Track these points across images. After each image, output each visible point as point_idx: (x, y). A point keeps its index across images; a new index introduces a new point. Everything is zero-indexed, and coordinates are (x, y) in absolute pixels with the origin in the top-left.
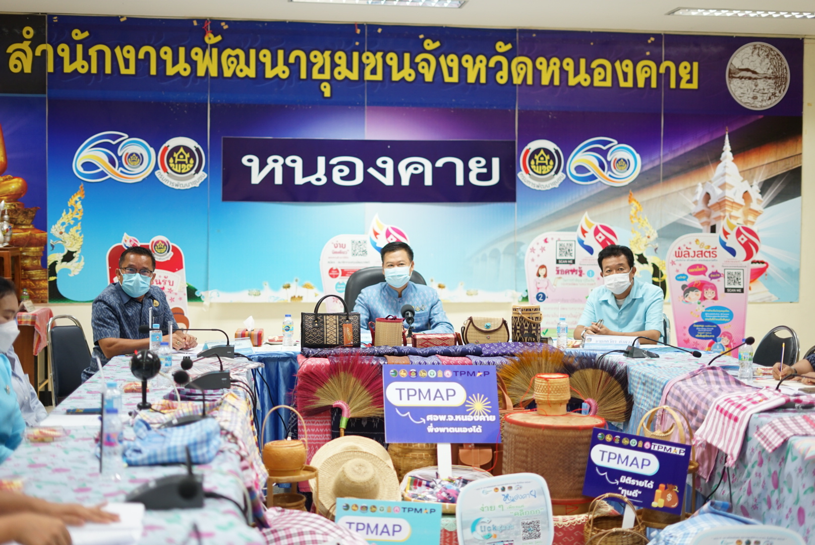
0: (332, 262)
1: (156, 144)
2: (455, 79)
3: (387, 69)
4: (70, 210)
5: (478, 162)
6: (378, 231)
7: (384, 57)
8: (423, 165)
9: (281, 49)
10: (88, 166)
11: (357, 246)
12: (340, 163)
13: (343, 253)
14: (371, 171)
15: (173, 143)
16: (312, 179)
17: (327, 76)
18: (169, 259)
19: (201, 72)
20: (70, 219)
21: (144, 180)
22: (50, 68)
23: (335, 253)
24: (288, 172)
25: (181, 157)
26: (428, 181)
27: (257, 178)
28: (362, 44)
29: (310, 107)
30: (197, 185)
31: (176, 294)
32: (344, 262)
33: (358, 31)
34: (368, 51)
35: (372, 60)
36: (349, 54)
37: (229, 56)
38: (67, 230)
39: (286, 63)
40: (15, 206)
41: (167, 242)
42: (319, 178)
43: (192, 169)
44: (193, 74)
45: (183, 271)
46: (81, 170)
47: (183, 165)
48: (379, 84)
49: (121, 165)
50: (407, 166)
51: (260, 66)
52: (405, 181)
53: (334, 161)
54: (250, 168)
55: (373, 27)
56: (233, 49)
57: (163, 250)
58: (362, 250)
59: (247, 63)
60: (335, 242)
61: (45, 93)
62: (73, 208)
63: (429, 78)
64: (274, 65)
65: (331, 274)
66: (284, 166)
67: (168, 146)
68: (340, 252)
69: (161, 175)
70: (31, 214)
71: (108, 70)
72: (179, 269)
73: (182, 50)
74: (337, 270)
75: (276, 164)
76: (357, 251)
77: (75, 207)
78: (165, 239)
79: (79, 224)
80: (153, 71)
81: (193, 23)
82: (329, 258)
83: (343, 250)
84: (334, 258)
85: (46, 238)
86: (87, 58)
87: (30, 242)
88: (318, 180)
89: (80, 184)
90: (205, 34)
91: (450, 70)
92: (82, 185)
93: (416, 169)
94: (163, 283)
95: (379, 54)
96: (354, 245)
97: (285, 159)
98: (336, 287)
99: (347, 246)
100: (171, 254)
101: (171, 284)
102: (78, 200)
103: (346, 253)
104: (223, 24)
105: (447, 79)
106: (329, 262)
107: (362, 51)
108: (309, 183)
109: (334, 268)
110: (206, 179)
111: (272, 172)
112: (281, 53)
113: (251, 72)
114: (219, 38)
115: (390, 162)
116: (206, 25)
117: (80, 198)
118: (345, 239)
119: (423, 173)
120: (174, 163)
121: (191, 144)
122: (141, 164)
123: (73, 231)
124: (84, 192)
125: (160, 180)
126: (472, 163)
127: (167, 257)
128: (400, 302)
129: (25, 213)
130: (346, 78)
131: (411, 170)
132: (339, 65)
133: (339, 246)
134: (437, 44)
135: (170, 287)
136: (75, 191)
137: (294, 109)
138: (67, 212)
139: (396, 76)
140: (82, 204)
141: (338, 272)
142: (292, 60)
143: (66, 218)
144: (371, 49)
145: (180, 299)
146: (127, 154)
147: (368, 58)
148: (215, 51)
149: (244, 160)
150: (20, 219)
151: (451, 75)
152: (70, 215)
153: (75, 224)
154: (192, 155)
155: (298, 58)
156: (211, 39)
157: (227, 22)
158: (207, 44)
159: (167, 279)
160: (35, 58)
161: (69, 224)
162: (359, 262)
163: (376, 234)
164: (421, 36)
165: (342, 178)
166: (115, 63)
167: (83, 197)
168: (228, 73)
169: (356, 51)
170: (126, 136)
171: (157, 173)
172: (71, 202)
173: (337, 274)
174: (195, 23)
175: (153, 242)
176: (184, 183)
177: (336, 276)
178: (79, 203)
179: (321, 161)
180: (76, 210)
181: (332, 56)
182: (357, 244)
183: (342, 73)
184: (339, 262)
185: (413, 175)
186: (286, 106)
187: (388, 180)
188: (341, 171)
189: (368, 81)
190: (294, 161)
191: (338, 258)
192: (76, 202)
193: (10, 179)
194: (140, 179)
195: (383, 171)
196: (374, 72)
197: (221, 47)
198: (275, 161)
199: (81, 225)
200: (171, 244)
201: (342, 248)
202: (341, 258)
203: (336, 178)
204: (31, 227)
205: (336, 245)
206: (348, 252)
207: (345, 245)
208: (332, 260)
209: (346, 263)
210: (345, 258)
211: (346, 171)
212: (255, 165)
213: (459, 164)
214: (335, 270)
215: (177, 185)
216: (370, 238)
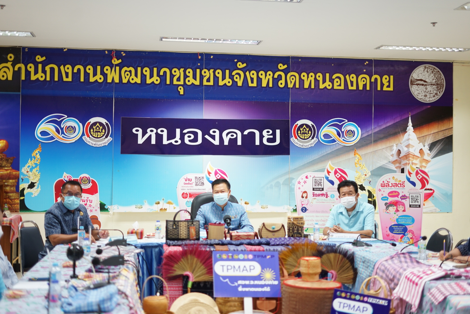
1: (83, 121)
2: (255, 84)
3: (216, 78)
4: (33, 159)
5: (268, 132)
6: (211, 172)
7: (214, 72)
8: (236, 134)
9: (155, 67)
10: (44, 133)
12: (188, 132)
13: (190, 184)
14: (207, 137)
15: (93, 120)
16: (173, 141)
17: (181, 82)
18: (90, 187)
19: (109, 80)
20: (33, 164)
21: (76, 141)
22: (23, 77)
23: (185, 184)
24: (159, 137)
25: (98, 128)
26: (239, 143)
27: (141, 141)
28: (202, 65)
29: (172, 100)
30: (107, 144)
31: (93, 207)
32: (190, 189)
33: (200, 57)
34: (205, 69)
35: (208, 73)
36: (194, 70)
37: (126, 71)
38: (31, 170)
39: (158, 75)
40: (1, 156)
41: (89, 177)
42: (177, 140)
43: (104, 135)
44: (105, 81)
45: (98, 194)
46: (40, 135)
47: (99, 133)
48: (212, 87)
49: (63, 133)
50: (227, 134)
51: (143, 77)
52: (226, 143)
53: (185, 131)
54: (137, 135)
55: (208, 55)
56: (128, 67)
57: (86, 182)
58: (201, 182)
59: (136, 75)
60: (186, 178)
61: (20, 92)
62: (34, 157)
63: (240, 84)
64: (151, 76)
65: (183, 196)
66: (157, 134)
67: (90, 122)
68: (188, 184)
69: (86, 139)
70: (10, 161)
71: (56, 79)
72: (95, 194)
73: (99, 68)
74: (187, 194)
75: (152, 133)
76: (198, 183)
77: (36, 157)
78: (87, 176)
79: (38, 167)
80: (82, 80)
81: (105, 52)
82: (182, 187)
83: (190, 182)
84: (185, 187)
85: (19, 175)
86: (44, 71)
87: (9, 177)
88: (176, 142)
90: (112, 59)
91: (252, 79)
92: (40, 144)
93: (232, 136)
94: (86, 201)
95: (212, 71)
97: (157, 129)
98: (186, 204)
100: (91, 184)
101: (91, 202)
102: (38, 153)
104: (122, 53)
105: (250, 85)
106: (182, 189)
107: (201, 69)
108: (171, 143)
109: (185, 193)
110: (112, 141)
111: (150, 137)
112: (155, 70)
113: (138, 81)
114: (120, 61)
115: (218, 132)
116: (112, 54)
117: (38, 152)
118: (192, 176)
119: (237, 137)
120: (93, 132)
121: (103, 121)
122: (74, 133)
123: (34, 170)
124: (41, 148)
125: (85, 141)
126: (265, 133)
128: (223, 213)
129: (7, 160)
130: (193, 83)
132: (189, 77)
133: (188, 179)
134: (245, 65)
135: (90, 204)
136: (36, 148)
137: (163, 101)
138: (31, 160)
139: (221, 83)
140: (40, 155)
141: (187, 195)
142: (161, 73)
143: (30, 163)
144: (207, 68)
145: (96, 210)
146: (66, 126)
147: (205, 72)
148: (118, 68)
149: (134, 130)
150: (4, 163)
151: (252, 82)
152: (33, 161)
153: (36, 167)
154: (104, 128)
155: (165, 72)
156: (115, 61)
157: (125, 52)
158: (114, 64)
159: (89, 199)
160: (14, 72)
161: (32, 166)
162: (199, 190)
163: (209, 173)
164: (236, 60)
165: (190, 141)
166: (60, 75)
167: (40, 151)
168: (125, 81)
169: (198, 69)
170: (66, 116)
171: (83, 137)
172: (34, 154)
174: (107, 52)
175: (81, 177)
176: (99, 143)
177: (186, 197)
178: (38, 154)
179: (178, 131)
180: (36, 159)
181: (185, 72)
182: (198, 179)
183: (190, 81)
184: (188, 189)
185: (230, 139)
186: (158, 100)
187: (216, 142)
188: (189, 137)
189: (205, 85)
192: (37, 154)
194: (74, 141)
195: (213, 137)
196: (208, 80)
197: (121, 66)
198: (152, 131)
199: (39, 167)
200: (91, 179)
201: (189, 181)
202: (189, 187)
203: (187, 141)
204: (10, 168)
205: (186, 180)
206: (193, 183)
207: (191, 179)
208: (184, 188)
209: (192, 189)
210: (191, 187)
211: (192, 137)
212: (140, 133)
213: (257, 133)
214: (185, 194)
215: (95, 145)
216: (206, 175)
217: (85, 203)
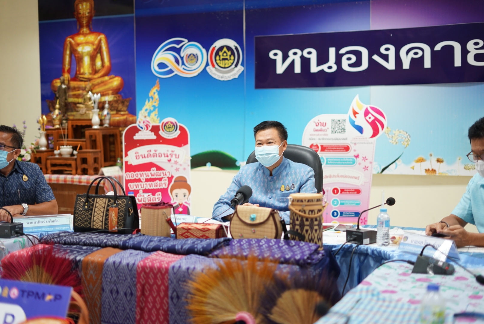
0: (313, 139)
1: (207, 46)
4: (151, 99)
5: (476, 44)
6: (357, 111)
8: (422, 50)
10: (162, 65)
11: (337, 124)
12: (348, 53)
13: (324, 131)
14: (376, 57)
15: (219, 44)
16: (324, 67)
18: (176, 136)
20: (151, 106)
21: (199, 74)
23: (317, 130)
24: (305, 62)
25: (225, 54)
26: (427, 64)
27: (281, 69)
29: (323, 6)
30: (237, 77)
31: (181, 165)
32: (323, 139)
38: (149, 114)
40: (116, 97)
41: (176, 123)
42: (330, 67)
43: (232, 64)
45: (188, 146)
46: (157, 68)
47: (226, 61)
49: (183, 64)
50: (408, 52)
52: (406, 65)
53: (343, 51)
54: (275, 61)
57: (171, 129)
58: (340, 128)
60: (317, 121)
61: (133, 13)
62: (152, 98)
66: (302, 57)
67: (215, 47)
68: (321, 130)
69: (211, 70)
70: (127, 103)
72: (184, 145)
74: (317, 146)
75: (295, 56)
76: (336, 129)
77: (154, 97)
78: (173, 120)
79: (157, 110)
82: (311, 135)
84: (315, 135)
87: (125, 123)
88: (330, 68)
89: (157, 80)
92: (158, 80)
93: (416, 53)
94: (170, 156)
96: (334, 124)
97: (302, 51)
99: (327, 124)
100: (178, 132)
101: (177, 157)
102: (156, 92)
103: (326, 130)
106: (310, 139)
108: (322, 71)
109: (315, 144)
110: (243, 72)
111: (293, 63)
115: (392, 48)
117: (157, 90)
118: (326, 118)
119: (422, 57)
120: (220, 60)
121: (232, 43)
122: (197, 62)
123: (153, 115)
124: (159, 86)
125: (210, 74)
126: (470, 45)
127: (175, 135)
129: (123, 103)
131: (411, 55)
133: (320, 124)
135: (176, 159)
136: (153, 85)
137: (310, 8)
138: (149, 101)
140: (158, 94)
141: (318, 147)
143: (148, 105)
145: (185, 168)
146: (187, 55)
149: (271, 55)
150: (120, 107)
152: (150, 103)
153: (154, 110)
154: (233, 53)
159: (174, 153)
161: (150, 110)
162: (337, 139)
163: (355, 113)
165: (350, 65)
167: (159, 90)
170: (186, 41)
171: (207, 69)
172: (151, 94)
173: (317, 149)
175: (163, 123)
176: (227, 75)
177: (316, 151)
178: (156, 94)
179: (332, 51)
180: (154, 100)
182: (336, 123)
184: (319, 139)
185: (413, 60)
186: (304, 7)
187: (391, 65)
188: (349, 59)
190: (309, 53)
191: (318, 135)
192: (154, 93)
193: (113, 78)
194: (196, 74)
195: (386, 58)
198: (295, 54)
199: (158, 110)
200: (179, 124)
201: (322, 127)
202: (321, 135)
203: (345, 66)
204: (127, 112)
205: (317, 124)
206: (328, 130)
207: (326, 123)
208: (313, 137)
209: (326, 139)
210: (325, 135)
211: (354, 59)
212: (279, 58)
213: (457, 47)
214: (315, 146)
215: (222, 78)
216: (350, 117)
217: (169, 158)
